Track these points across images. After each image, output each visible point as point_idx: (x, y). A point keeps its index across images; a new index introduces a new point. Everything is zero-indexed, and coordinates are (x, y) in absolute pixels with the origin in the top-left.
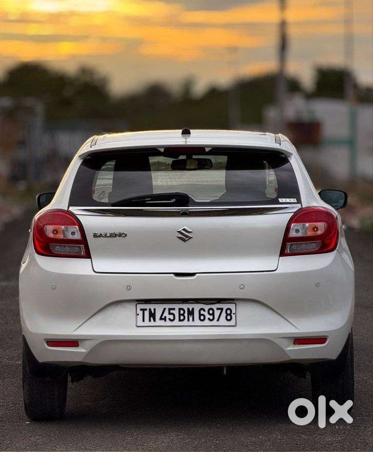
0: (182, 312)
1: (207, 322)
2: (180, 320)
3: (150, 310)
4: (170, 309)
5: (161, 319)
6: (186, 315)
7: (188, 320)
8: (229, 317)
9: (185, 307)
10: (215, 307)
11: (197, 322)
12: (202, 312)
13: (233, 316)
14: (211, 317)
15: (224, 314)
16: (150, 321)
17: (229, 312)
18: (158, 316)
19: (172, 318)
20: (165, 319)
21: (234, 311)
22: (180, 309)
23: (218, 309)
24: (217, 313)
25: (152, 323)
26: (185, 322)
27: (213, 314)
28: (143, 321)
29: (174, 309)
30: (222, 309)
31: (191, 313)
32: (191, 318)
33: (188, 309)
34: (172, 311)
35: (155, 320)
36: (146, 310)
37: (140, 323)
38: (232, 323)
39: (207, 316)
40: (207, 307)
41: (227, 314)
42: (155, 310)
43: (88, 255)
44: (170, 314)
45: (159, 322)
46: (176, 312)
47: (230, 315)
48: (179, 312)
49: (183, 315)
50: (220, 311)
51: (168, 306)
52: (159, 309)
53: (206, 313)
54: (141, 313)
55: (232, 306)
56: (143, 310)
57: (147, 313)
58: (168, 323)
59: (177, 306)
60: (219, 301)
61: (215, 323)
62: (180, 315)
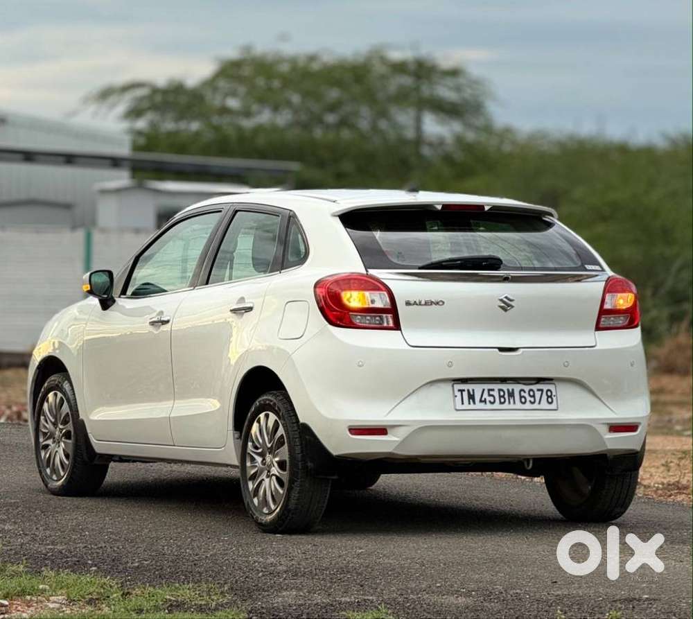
0: (502, 393)
1: (528, 406)
2: (501, 403)
3: (468, 391)
4: (489, 390)
5: (481, 401)
6: (506, 396)
7: (509, 403)
8: (550, 400)
9: (505, 387)
10: (535, 387)
11: (518, 405)
12: (523, 394)
13: (554, 398)
14: (532, 400)
15: (545, 397)
16: (469, 403)
17: (549, 393)
18: (477, 398)
19: (492, 400)
20: (485, 401)
21: (554, 394)
22: (500, 390)
23: (538, 390)
24: (538, 394)
25: (472, 406)
26: (506, 406)
27: (534, 396)
28: (463, 403)
29: (493, 390)
30: (542, 390)
31: (511, 394)
32: (512, 401)
33: (508, 390)
34: (491, 393)
35: (474, 403)
36: (464, 390)
37: (459, 406)
38: (553, 406)
39: (529, 399)
40: (527, 388)
41: (548, 397)
42: (473, 390)
43: (397, 326)
44: (490, 395)
45: (479, 405)
46: (496, 393)
47: (551, 397)
48: (499, 393)
49: (503, 396)
50: (540, 392)
51: (487, 387)
52: (478, 389)
53: (526, 395)
54: (458, 394)
55: (551, 387)
56: (461, 391)
57: (465, 394)
58: (489, 406)
59: (496, 387)
60: (539, 380)
61: (536, 406)
62: (500, 397)
